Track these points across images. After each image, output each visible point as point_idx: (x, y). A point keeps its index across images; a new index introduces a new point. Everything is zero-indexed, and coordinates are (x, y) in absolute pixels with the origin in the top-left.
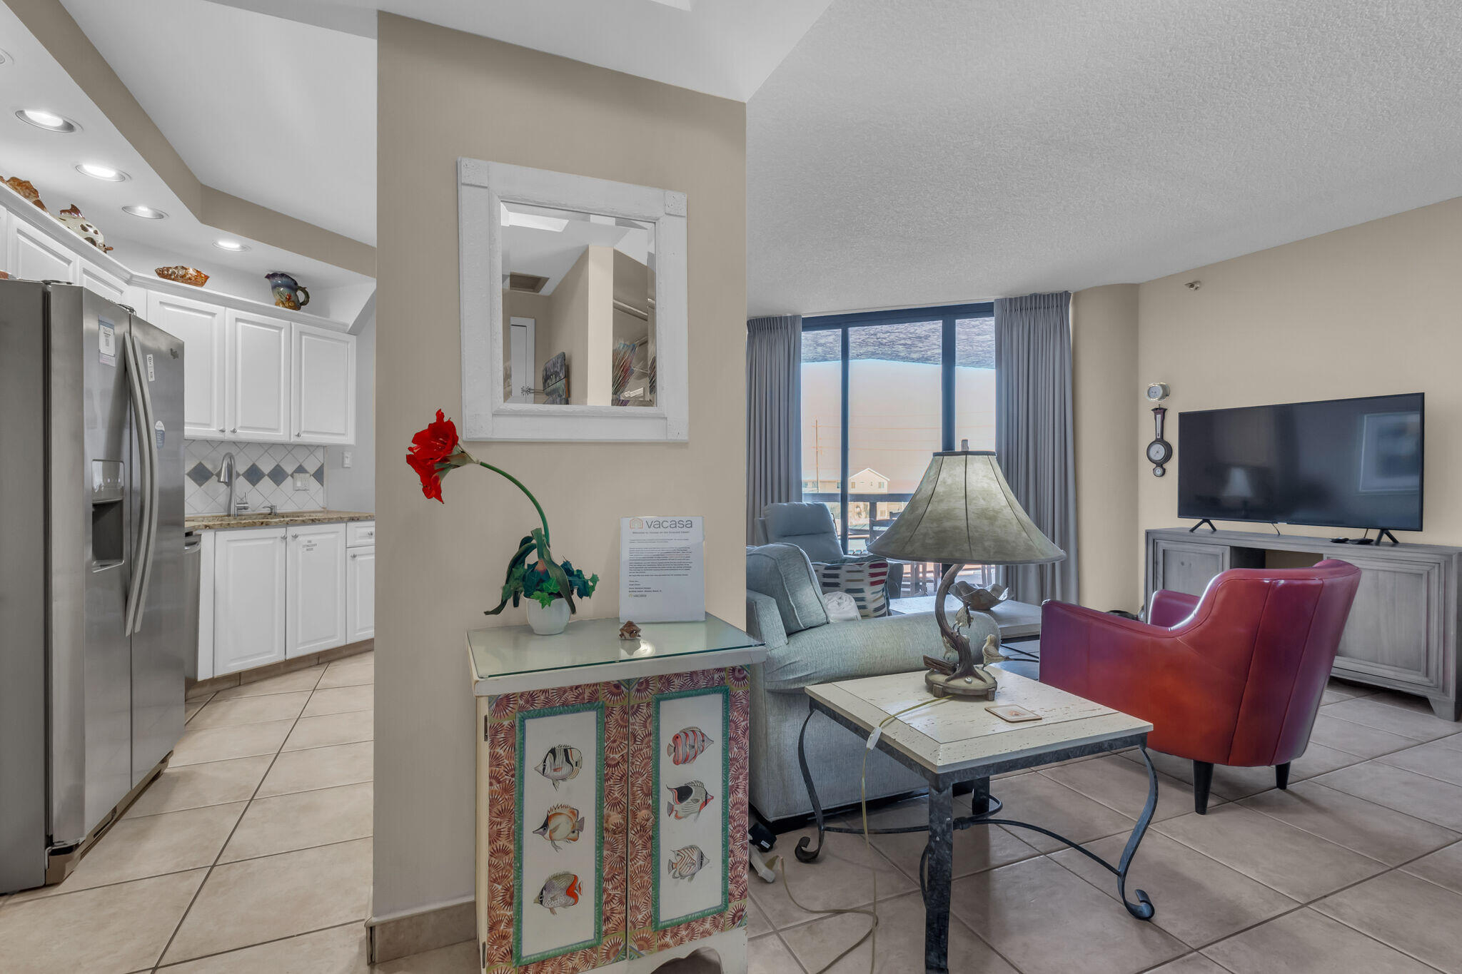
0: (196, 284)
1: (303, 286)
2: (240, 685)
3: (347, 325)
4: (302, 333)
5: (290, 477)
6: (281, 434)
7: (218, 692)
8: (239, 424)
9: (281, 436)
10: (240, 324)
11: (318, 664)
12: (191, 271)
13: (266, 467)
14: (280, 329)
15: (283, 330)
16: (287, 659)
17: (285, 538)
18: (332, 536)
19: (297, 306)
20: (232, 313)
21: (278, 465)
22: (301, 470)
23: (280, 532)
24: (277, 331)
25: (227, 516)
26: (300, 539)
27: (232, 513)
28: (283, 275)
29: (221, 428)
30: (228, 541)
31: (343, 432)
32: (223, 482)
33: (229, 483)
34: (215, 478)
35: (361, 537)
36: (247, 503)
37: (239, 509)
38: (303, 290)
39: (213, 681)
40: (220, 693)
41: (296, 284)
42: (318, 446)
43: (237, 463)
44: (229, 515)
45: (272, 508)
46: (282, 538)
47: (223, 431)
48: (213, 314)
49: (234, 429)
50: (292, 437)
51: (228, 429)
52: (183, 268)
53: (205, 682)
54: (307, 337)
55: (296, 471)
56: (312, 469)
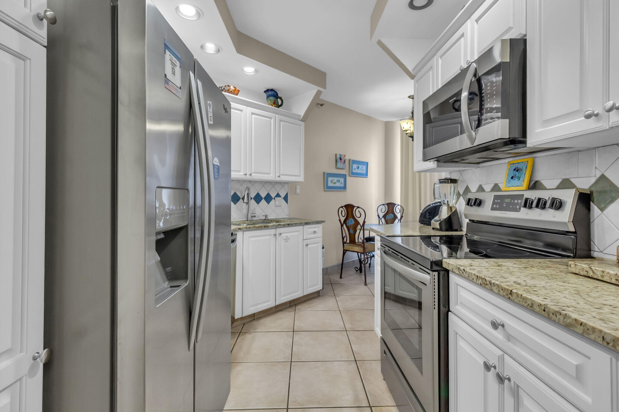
0: (234, 94)
1: (280, 96)
2: (254, 319)
3: (300, 116)
4: (281, 121)
5: (273, 200)
6: (272, 176)
7: (244, 324)
8: (253, 171)
9: (271, 177)
10: (254, 116)
11: (290, 306)
12: (232, 88)
13: (263, 195)
14: (271, 118)
15: (272, 119)
16: (276, 305)
17: (275, 235)
18: (297, 233)
19: (279, 106)
20: (250, 110)
21: (268, 194)
22: (278, 195)
23: (272, 231)
24: (270, 120)
25: (247, 221)
26: (283, 235)
27: (249, 219)
28: (272, 90)
29: (245, 173)
30: (249, 237)
31: (299, 175)
32: (245, 203)
33: (247, 203)
34: (241, 200)
35: (310, 234)
36: (255, 214)
37: (252, 217)
38: (281, 98)
39: (242, 318)
40: (245, 325)
41: (277, 95)
42: (286, 183)
43: (251, 192)
44: (247, 220)
45: (266, 216)
46: (274, 235)
47: (246, 174)
48: (241, 111)
49: (251, 173)
50: (276, 178)
51: (248, 174)
52: (228, 86)
53: (238, 319)
54: (282, 123)
55: (276, 196)
56: (283, 195)
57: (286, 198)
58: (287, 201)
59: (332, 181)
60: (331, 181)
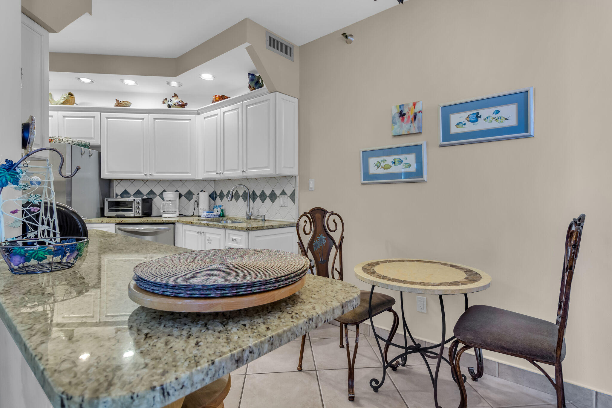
5: (278, 198)
13: (268, 192)
17: (201, 233)
21: (273, 191)
22: (283, 193)
26: (206, 235)
30: (185, 230)
48: (217, 115)
55: (281, 194)
56: (289, 193)
57: (292, 197)
58: (293, 200)
59: (378, 165)
60: (376, 165)
